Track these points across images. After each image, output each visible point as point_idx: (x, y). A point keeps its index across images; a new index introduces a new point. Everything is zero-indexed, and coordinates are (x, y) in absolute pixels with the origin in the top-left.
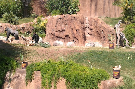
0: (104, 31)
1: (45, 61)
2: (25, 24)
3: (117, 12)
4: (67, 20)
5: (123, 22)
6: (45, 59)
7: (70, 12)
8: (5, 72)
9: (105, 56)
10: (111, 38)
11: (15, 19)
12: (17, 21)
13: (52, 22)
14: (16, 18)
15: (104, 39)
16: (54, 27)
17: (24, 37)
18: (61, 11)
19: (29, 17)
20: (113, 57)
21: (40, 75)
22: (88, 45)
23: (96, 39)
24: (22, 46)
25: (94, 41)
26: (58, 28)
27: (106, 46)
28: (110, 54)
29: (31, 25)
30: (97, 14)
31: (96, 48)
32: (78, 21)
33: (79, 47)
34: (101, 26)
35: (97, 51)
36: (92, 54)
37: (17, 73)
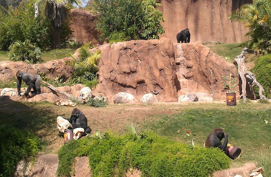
0: (215, 69)
1: (97, 134)
2: (55, 61)
3: (237, 32)
4: (141, 51)
5: (250, 51)
6: (97, 131)
7: (144, 35)
8: (15, 161)
9: (218, 119)
10: (229, 83)
11: (34, 53)
12: (39, 57)
13: (111, 56)
14: (38, 50)
15: (215, 85)
16: (115, 66)
17: (54, 88)
18: (127, 34)
19: (65, 47)
20: (235, 121)
21: (88, 165)
22: (184, 99)
23: (200, 86)
24: (49, 105)
25: (195, 89)
26: (123, 68)
27: (219, 99)
28: (229, 116)
29: (67, 62)
30: (199, 37)
31: (201, 104)
32: (162, 52)
33: (166, 104)
34: (208, 60)
35: (203, 111)
36: (193, 117)
37: (39, 162)
